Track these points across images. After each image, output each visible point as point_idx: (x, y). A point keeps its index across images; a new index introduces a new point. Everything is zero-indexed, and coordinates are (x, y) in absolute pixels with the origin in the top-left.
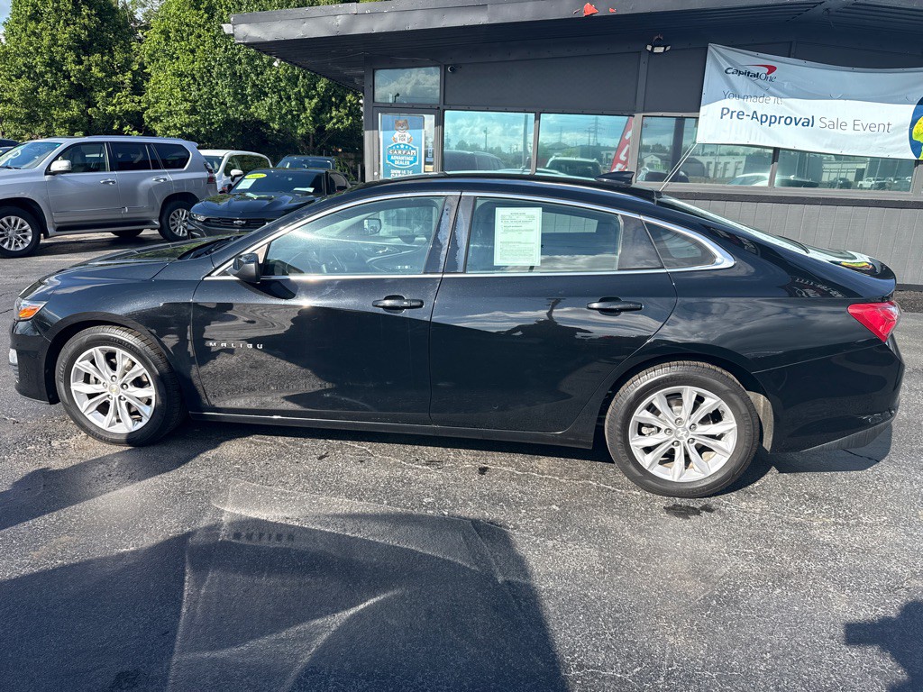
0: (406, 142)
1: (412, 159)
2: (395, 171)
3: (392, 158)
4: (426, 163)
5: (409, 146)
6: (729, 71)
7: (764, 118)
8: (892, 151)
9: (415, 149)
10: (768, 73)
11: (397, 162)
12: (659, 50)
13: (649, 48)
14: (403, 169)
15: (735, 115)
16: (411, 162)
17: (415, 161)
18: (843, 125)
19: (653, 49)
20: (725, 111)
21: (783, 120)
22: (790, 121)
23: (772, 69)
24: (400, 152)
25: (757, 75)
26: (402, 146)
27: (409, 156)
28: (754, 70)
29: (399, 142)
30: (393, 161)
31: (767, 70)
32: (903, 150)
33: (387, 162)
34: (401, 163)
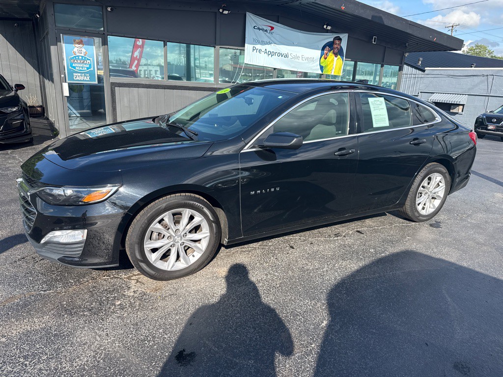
0: (82, 55)
1: (88, 66)
2: (76, 74)
3: (73, 65)
4: (98, 69)
5: (85, 58)
6: (255, 27)
7: (269, 53)
8: (314, 70)
9: (89, 60)
10: (271, 30)
11: (77, 68)
12: (226, 12)
13: (221, 11)
14: (83, 73)
15: (258, 50)
16: (88, 68)
17: (90, 68)
18: (298, 57)
19: (223, 11)
20: (254, 48)
21: (277, 54)
22: (280, 55)
23: (272, 28)
24: (79, 61)
25: (266, 31)
26: (80, 57)
27: (86, 64)
28: (265, 28)
29: (78, 54)
30: (74, 67)
31: (270, 29)
32: (317, 70)
33: (70, 68)
34: (80, 69)
